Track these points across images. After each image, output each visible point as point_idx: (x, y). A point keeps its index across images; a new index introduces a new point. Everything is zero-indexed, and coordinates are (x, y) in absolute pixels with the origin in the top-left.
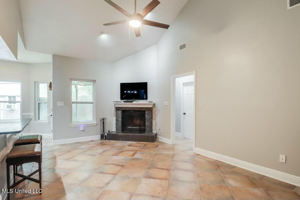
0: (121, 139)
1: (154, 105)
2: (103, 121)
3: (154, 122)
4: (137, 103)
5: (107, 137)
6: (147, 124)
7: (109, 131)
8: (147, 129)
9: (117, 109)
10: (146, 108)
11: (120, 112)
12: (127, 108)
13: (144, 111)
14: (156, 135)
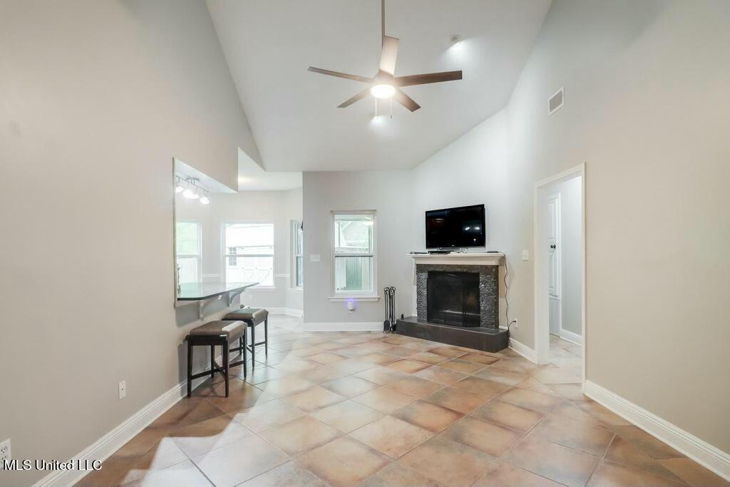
0: (422, 335)
1: (503, 259)
2: (390, 294)
3: (501, 301)
4: (461, 254)
5: (395, 326)
6: (483, 305)
7: (402, 316)
8: (484, 317)
9: (420, 268)
10: (481, 266)
11: (424, 276)
12: (438, 265)
13: (477, 275)
14: (507, 334)
